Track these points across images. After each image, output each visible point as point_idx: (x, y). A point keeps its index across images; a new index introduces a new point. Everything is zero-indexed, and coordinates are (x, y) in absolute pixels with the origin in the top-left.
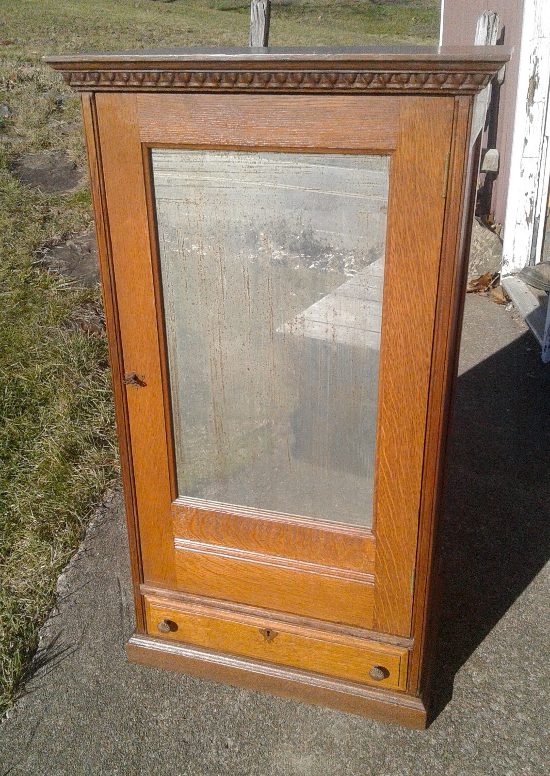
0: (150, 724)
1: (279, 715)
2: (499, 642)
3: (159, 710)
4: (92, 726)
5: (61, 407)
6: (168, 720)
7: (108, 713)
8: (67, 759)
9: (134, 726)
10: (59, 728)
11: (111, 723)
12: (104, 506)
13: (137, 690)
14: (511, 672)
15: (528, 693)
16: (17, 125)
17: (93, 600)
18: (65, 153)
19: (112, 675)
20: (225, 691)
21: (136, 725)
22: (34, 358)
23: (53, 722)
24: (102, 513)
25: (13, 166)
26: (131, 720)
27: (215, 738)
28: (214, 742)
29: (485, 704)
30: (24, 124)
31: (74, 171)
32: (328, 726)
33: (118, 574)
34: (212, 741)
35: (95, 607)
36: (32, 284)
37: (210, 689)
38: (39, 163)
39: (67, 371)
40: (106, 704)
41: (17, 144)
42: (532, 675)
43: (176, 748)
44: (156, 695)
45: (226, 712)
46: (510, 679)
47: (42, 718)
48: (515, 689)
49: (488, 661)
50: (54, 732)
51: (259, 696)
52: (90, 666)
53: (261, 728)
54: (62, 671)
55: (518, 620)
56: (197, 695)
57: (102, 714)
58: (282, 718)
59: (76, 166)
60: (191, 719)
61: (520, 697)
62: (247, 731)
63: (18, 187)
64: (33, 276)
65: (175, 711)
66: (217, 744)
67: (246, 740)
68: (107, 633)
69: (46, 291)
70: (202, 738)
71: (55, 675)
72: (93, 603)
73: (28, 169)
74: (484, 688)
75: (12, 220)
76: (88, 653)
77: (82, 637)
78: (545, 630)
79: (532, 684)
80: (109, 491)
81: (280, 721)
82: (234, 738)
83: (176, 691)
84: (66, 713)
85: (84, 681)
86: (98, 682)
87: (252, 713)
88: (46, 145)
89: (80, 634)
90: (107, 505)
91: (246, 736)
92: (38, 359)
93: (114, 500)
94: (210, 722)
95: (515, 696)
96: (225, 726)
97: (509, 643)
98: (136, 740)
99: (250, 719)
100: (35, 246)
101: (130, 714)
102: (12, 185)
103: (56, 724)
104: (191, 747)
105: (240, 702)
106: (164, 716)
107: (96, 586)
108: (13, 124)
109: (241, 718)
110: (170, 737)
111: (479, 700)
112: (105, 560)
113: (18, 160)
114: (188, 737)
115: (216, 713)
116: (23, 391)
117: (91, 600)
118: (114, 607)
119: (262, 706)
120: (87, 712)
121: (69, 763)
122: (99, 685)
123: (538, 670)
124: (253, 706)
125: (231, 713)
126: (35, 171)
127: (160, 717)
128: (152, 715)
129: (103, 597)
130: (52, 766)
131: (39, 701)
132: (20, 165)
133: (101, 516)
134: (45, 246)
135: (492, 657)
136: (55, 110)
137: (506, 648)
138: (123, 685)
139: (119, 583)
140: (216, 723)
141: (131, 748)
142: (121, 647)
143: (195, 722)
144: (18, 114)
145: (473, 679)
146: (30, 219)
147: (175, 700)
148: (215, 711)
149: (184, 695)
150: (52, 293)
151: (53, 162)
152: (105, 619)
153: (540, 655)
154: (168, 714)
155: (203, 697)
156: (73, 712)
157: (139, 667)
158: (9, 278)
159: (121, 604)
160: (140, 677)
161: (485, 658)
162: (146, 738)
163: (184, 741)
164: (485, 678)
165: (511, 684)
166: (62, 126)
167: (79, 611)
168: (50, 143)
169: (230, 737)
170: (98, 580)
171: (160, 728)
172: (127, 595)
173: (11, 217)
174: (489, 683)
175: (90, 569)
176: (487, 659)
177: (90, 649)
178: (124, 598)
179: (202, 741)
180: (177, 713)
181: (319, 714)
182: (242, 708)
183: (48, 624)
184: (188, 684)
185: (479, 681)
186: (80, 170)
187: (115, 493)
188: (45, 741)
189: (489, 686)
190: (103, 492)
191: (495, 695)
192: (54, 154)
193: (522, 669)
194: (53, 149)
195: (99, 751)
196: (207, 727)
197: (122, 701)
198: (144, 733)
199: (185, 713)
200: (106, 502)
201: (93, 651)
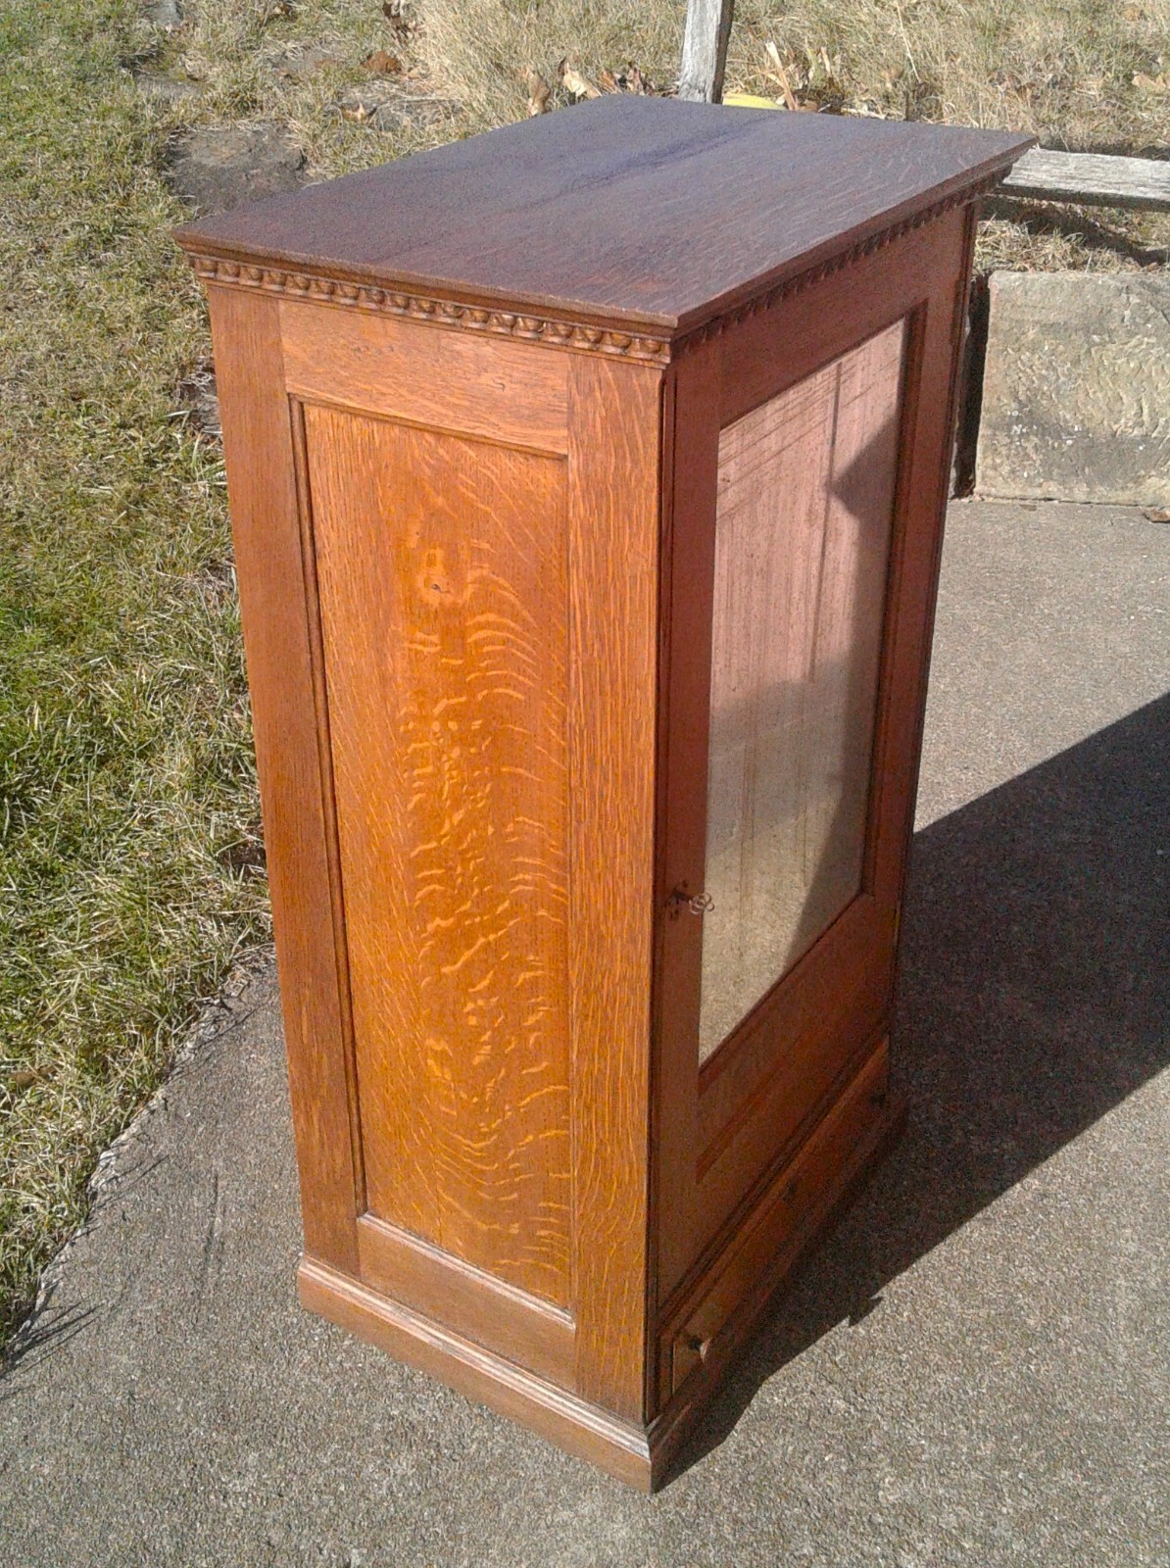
0: (212, 1497)
1: (463, 1514)
2: (961, 1417)
3: (235, 1471)
4: (102, 1486)
5: (176, 765)
6: (247, 1494)
7: (138, 1464)
8: (44, 1546)
9: (181, 1498)
10: (41, 1480)
11: (139, 1485)
12: (223, 1005)
13: (203, 1422)
14: (966, 1488)
15: (988, 1542)
16: (190, 51)
17: (159, 1218)
18: (285, 127)
19: (161, 1383)
20: (371, 1450)
21: (184, 1496)
22: (137, 647)
23: (32, 1467)
24: (215, 1022)
25: (167, 158)
26: (178, 1483)
27: (329, 1545)
28: (325, 1552)
29: (889, 1551)
30: (206, 49)
31: (298, 173)
32: (554, 1553)
33: (219, 1164)
34: (321, 1550)
35: (159, 1234)
36: (160, 466)
37: (342, 1440)
38: (226, 151)
39: (203, 682)
40: (138, 1443)
41: (184, 103)
42: (1009, 1501)
43: (249, 1554)
44: (236, 1438)
45: (362, 1494)
46: (958, 1504)
47: (14, 1455)
48: (962, 1529)
49: (924, 1458)
50: (30, 1488)
51: (434, 1468)
52: (124, 1359)
53: (422, 1537)
54: (71, 1363)
55: (1019, 1372)
56: (315, 1449)
57: (126, 1464)
58: (467, 1522)
59: (304, 160)
60: (291, 1499)
61: (967, 1546)
62: (394, 1539)
63: (169, 216)
64: (167, 446)
65: (265, 1476)
66: (330, 1557)
67: (388, 1559)
68: (170, 1292)
69: (186, 487)
70: (304, 1541)
71: (57, 1369)
72: (157, 1224)
73: (200, 167)
74: (896, 1517)
75: (144, 301)
76: (125, 1331)
77: (122, 1295)
78: (1070, 1404)
79: (1003, 1523)
80: (240, 971)
81: (463, 1529)
82: (365, 1551)
83: (275, 1436)
84: (60, 1451)
85: (108, 1388)
86: (132, 1394)
87: (412, 1503)
88: (245, 105)
89: (119, 1289)
90: (230, 1004)
91: (388, 1549)
92: (146, 650)
93: (245, 994)
94: (327, 1511)
95: (958, 1544)
96: (353, 1524)
97: (981, 1422)
98: (178, 1526)
99: (405, 1517)
100: (183, 369)
101: (178, 1472)
102: (155, 211)
103: (37, 1472)
104: (278, 1557)
105: (395, 1475)
106: (242, 1485)
107: (170, 1185)
108: (182, 49)
109: (388, 1511)
110: (243, 1531)
111: (879, 1540)
112: (200, 1129)
113: (182, 141)
114: (276, 1536)
115: (342, 1493)
116: (106, 724)
117: (153, 1217)
118: (196, 1239)
119: (435, 1491)
120: (99, 1455)
121: (47, 1555)
122: (132, 1401)
123: (1025, 1493)
124: (419, 1488)
125: (372, 1497)
126: (213, 171)
127: (235, 1485)
128: (219, 1479)
129: (180, 1211)
130: (13, 1557)
131: (15, 1420)
132: (183, 156)
133: (212, 1029)
134: (205, 370)
135: (935, 1450)
136: (277, 16)
137: (972, 1433)
138: (179, 1408)
139: (216, 1185)
140: (337, 1515)
141: (165, 1542)
142: (191, 1326)
143: (297, 1506)
144: (196, 25)
145: (881, 1493)
146: (183, 298)
147: (270, 1454)
148: (342, 1488)
149: (289, 1445)
150: (198, 490)
151: (256, 150)
152: (172, 1261)
153: (1040, 1459)
154: (251, 1480)
155: (325, 1455)
156: (75, 1451)
157: (217, 1374)
158: (114, 450)
159: (211, 1233)
160: (213, 1396)
161: (920, 1450)
162: (198, 1525)
163: (269, 1543)
164: (905, 1494)
165: (958, 1515)
166: (289, 54)
167: (127, 1238)
168: (255, 101)
169: (358, 1547)
170: (177, 1172)
171: (229, 1508)
172: (227, 1213)
173: (143, 292)
174: (910, 1508)
175: (166, 1146)
176: (923, 1452)
177: (132, 1322)
178: (218, 1220)
179: (302, 1547)
180: (269, 1482)
181: (543, 1524)
182: (395, 1490)
183: (63, 1258)
184: (303, 1425)
185: (891, 1498)
186: (311, 172)
187: (252, 977)
188: (11, 1505)
189: (909, 1513)
190: (227, 971)
191: (915, 1534)
192: (261, 129)
193: (991, 1486)
194: (259, 116)
195: (104, 1540)
196: (319, 1521)
197: (170, 1440)
198: (196, 1514)
199: (283, 1484)
200: (229, 996)
201: (136, 1328)
